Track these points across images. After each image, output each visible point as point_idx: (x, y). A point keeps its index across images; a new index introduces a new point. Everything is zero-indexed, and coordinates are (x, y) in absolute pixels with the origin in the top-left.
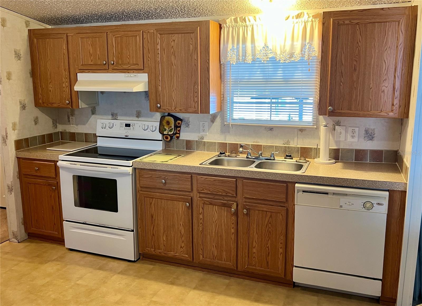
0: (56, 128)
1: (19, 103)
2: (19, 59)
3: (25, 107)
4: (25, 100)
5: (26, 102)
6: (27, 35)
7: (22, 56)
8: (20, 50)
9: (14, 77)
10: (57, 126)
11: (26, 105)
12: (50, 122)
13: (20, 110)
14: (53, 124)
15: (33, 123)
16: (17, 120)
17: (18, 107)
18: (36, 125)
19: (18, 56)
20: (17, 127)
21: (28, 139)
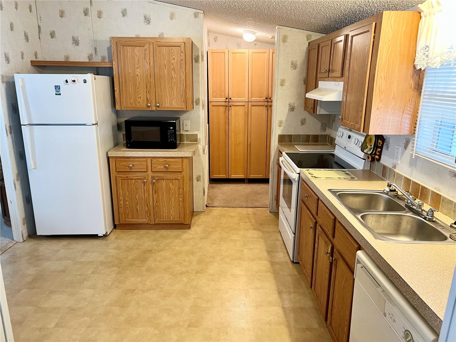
0: (325, 130)
1: (288, 106)
2: (295, 69)
3: (294, 109)
4: (294, 103)
5: (296, 105)
6: (307, 47)
7: (298, 66)
8: (297, 61)
9: (287, 84)
10: (326, 129)
11: (295, 108)
12: (319, 125)
13: (289, 111)
14: (322, 126)
15: (300, 123)
16: (284, 119)
17: (287, 109)
18: (302, 125)
19: (294, 66)
20: (283, 125)
21: (291, 135)
